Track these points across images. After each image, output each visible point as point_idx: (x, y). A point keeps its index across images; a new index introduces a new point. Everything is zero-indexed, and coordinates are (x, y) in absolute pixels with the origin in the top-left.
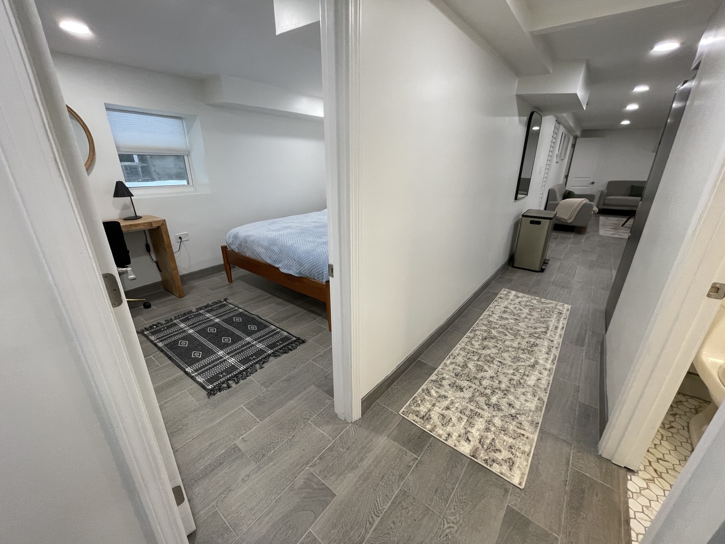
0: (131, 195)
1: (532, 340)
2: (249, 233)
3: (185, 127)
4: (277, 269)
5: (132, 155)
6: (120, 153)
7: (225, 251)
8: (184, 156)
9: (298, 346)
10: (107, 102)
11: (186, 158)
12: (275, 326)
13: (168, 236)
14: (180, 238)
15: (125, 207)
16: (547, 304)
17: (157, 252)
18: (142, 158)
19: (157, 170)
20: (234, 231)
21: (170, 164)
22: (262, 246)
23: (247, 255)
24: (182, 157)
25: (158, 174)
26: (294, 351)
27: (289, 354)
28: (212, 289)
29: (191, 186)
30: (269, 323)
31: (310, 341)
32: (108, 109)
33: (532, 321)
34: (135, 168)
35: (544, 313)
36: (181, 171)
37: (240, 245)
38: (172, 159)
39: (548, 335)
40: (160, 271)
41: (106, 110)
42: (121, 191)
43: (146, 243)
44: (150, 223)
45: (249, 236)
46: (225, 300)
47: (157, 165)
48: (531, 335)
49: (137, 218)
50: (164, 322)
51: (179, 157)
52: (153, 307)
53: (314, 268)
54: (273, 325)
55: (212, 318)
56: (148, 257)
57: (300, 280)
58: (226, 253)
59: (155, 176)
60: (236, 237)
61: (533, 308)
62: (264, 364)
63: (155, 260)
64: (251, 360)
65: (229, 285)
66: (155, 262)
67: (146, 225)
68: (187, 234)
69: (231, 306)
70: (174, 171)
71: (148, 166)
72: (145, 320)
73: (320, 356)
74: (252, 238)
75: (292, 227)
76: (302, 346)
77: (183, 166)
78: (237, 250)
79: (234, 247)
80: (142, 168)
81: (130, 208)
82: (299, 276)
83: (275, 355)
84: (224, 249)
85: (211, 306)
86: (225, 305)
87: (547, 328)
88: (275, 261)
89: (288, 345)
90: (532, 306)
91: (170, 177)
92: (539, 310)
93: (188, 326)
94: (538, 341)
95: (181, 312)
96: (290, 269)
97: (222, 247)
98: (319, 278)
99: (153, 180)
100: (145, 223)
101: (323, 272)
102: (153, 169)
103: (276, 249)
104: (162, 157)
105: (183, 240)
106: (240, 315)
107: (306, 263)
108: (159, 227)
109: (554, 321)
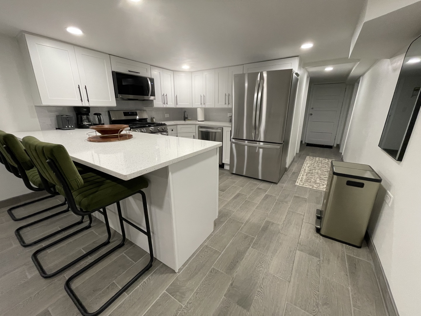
1: (311, 172)
16: (308, 185)
33: (313, 177)
35: (309, 181)
39: (306, 174)
48: (312, 173)
61: (315, 182)
87: (306, 175)
90: (316, 184)
92: (312, 182)
94: (309, 172)
109: (304, 178)
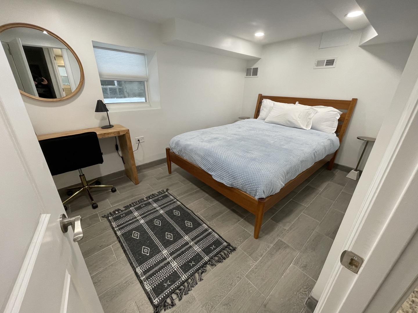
0: (107, 110)
2: (188, 143)
3: (146, 62)
4: (211, 175)
5: (114, 81)
6: (102, 79)
7: (168, 152)
8: (144, 82)
9: (229, 253)
10: (94, 40)
11: (145, 83)
12: (207, 225)
13: (130, 141)
14: (139, 140)
15: (103, 119)
17: (123, 151)
18: (119, 82)
19: (128, 91)
20: (176, 138)
21: (135, 87)
22: (199, 155)
23: (185, 158)
24: (143, 82)
25: (128, 93)
26: (227, 260)
27: (223, 263)
28: (158, 179)
29: (148, 103)
30: (201, 220)
31: (239, 249)
32: (94, 47)
34: (115, 89)
36: (142, 91)
37: (181, 151)
38: (137, 83)
40: (124, 163)
41: (93, 48)
42: (101, 107)
43: (116, 144)
44: (119, 132)
45: (188, 145)
46: (167, 190)
47: (128, 87)
49: (110, 126)
50: (124, 209)
51: (142, 82)
52: (118, 191)
53: (248, 185)
54: (205, 224)
55: (158, 209)
56: (116, 154)
57: (231, 189)
58: (169, 154)
59: (126, 95)
60: (177, 144)
62: (203, 274)
63: (121, 156)
64: (191, 268)
65: (169, 176)
66: (122, 157)
67: (116, 133)
68: (143, 138)
69: (171, 197)
70: (137, 92)
71: (122, 88)
72: (111, 204)
73: (252, 271)
74: (190, 148)
75: (220, 138)
76: (234, 254)
77: (143, 88)
78: (177, 153)
79: (176, 151)
80: (119, 89)
81: (106, 119)
82: (231, 186)
83: (211, 262)
84: (168, 150)
85: (158, 195)
86: (166, 196)
88: (209, 169)
89: (220, 251)
91: (135, 96)
93: (140, 215)
95: (135, 199)
96: (222, 179)
97: (166, 149)
98: (251, 193)
99: (125, 97)
100: (114, 132)
101: (257, 190)
102: (125, 90)
103: (210, 159)
104: (131, 82)
105: (140, 142)
106: (178, 208)
107: (240, 178)
108: (124, 135)
